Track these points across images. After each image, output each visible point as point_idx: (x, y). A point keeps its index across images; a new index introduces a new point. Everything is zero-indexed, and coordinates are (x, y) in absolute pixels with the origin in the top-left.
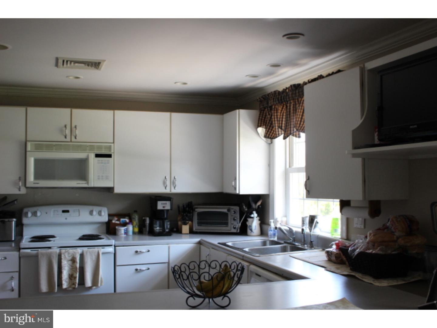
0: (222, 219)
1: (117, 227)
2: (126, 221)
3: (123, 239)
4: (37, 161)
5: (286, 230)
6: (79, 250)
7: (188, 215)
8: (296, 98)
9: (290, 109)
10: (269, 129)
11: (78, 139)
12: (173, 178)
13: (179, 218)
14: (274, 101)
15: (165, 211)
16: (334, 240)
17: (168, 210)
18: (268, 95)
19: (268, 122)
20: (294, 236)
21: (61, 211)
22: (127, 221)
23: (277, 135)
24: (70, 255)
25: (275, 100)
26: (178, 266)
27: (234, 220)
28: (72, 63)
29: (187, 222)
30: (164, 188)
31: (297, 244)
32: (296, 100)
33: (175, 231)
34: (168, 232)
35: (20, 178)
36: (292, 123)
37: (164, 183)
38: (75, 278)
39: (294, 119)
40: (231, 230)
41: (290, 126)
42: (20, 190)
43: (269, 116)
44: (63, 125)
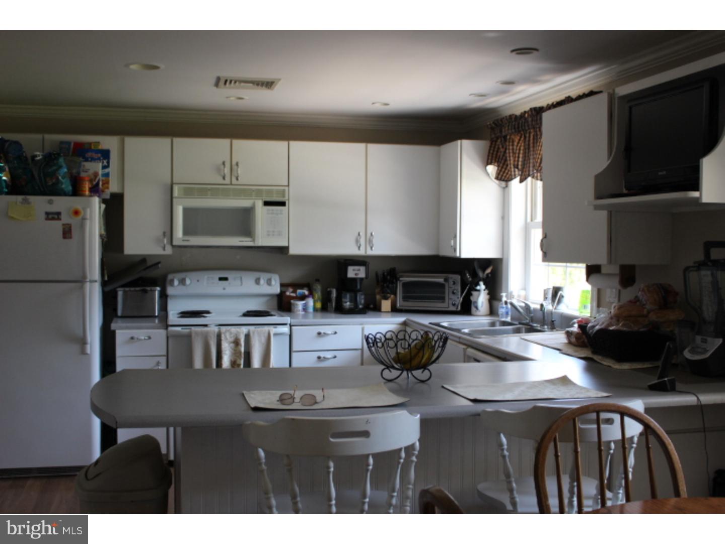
0: (436, 292)
1: (292, 301)
2: (304, 293)
3: (300, 317)
4: (186, 211)
5: (520, 307)
6: (244, 330)
7: (390, 285)
8: (538, 126)
9: (529, 141)
10: (502, 168)
11: (241, 181)
12: (369, 235)
13: (377, 290)
14: (508, 129)
15: (358, 281)
16: (576, 318)
17: (362, 279)
18: (502, 120)
19: (501, 157)
20: (532, 315)
21: (218, 278)
22: (306, 293)
23: (513, 177)
24: (232, 335)
25: (510, 127)
26: (373, 336)
27: (453, 293)
28: (237, 83)
29: (389, 295)
30: (357, 248)
31: (535, 325)
32: (538, 130)
33: (372, 307)
34: (362, 309)
35: (164, 233)
36: (531, 161)
37: (357, 241)
38: (239, 365)
39: (533, 155)
40: (448, 307)
41: (528, 165)
42: (164, 249)
43: (502, 150)
44: (221, 162)
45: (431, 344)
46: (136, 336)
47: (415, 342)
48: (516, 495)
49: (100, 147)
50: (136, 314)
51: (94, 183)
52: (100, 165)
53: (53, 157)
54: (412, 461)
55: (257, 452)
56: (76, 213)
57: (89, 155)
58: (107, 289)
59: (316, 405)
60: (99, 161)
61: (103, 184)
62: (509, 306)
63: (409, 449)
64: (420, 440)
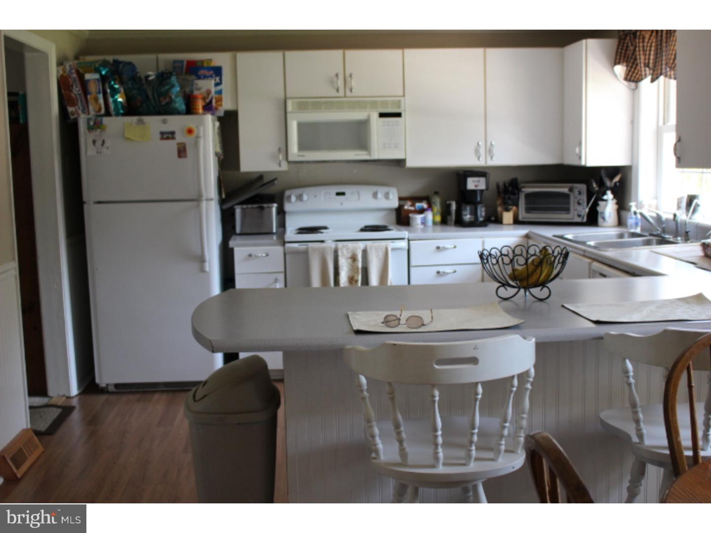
0: (561, 202)
1: (411, 215)
2: (423, 206)
3: (419, 231)
4: (301, 126)
5: (651, 217)
6: (361, 245)
7: (512, 197)
9: (662, 36)
10: (631, 67)
11: (355, 93)
12: (489, 144)
13: (499, 202)
15: (478, 193)
17: (482, 191)
19: (630, 56)
20: (664, 226)
21: (335, 193)
22: (425, 206)
23: (643, 77)
24: (349, 251)
26: (488, 252)
27: (579, 204)
29: (510, 207)
30: (476, 159)
31: (667, 236)
33: (493, 219)
34: (482, 222)
35: (280, 150)
36: (664, 58)
37: (477, 152)
38: (357, 281)
39: (666, 51)
40: (573, 219)
41: (660, 63)
42: (280, 165)
43: (631, 48)
44: (334, 74)
45: (550, 260)
46: (253, 253)
47: (533, 257)
48: (642, 425)
49: (213, 64)
50: (255, 231)
51: (208, 101)
52: (213, 82)
53: (165, 76)
54: (527, 389)
55: (359, 379)
56: (190, 131)
57: (201, 72)
58: (225, 207)
59: (424, 327)
60: (211, 78)
61: (216, 102)
62: (639, 216)
63: (523, 377)
64: (535, 366)
